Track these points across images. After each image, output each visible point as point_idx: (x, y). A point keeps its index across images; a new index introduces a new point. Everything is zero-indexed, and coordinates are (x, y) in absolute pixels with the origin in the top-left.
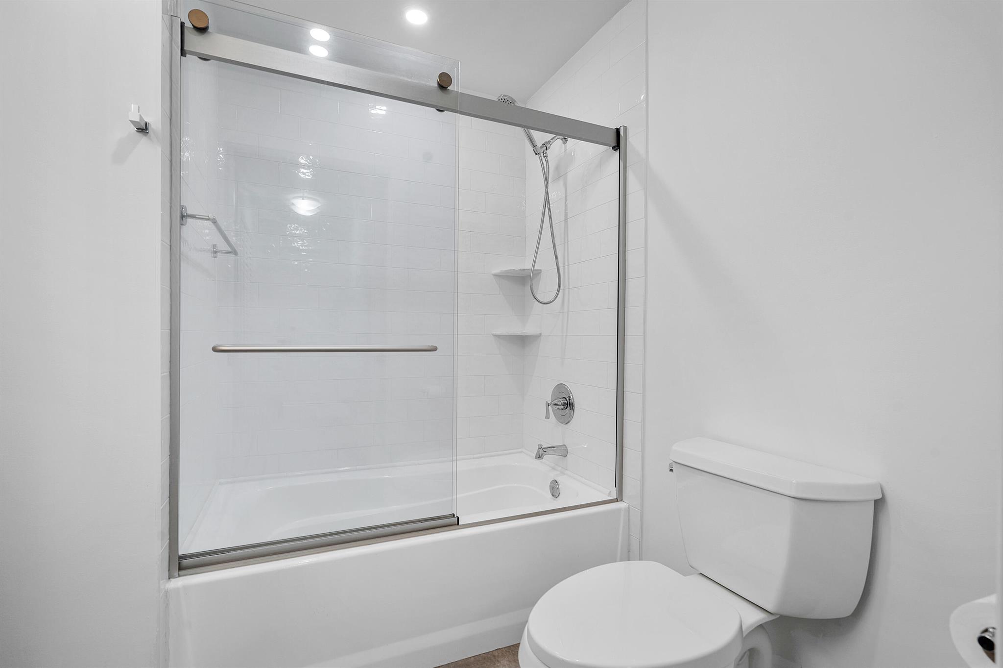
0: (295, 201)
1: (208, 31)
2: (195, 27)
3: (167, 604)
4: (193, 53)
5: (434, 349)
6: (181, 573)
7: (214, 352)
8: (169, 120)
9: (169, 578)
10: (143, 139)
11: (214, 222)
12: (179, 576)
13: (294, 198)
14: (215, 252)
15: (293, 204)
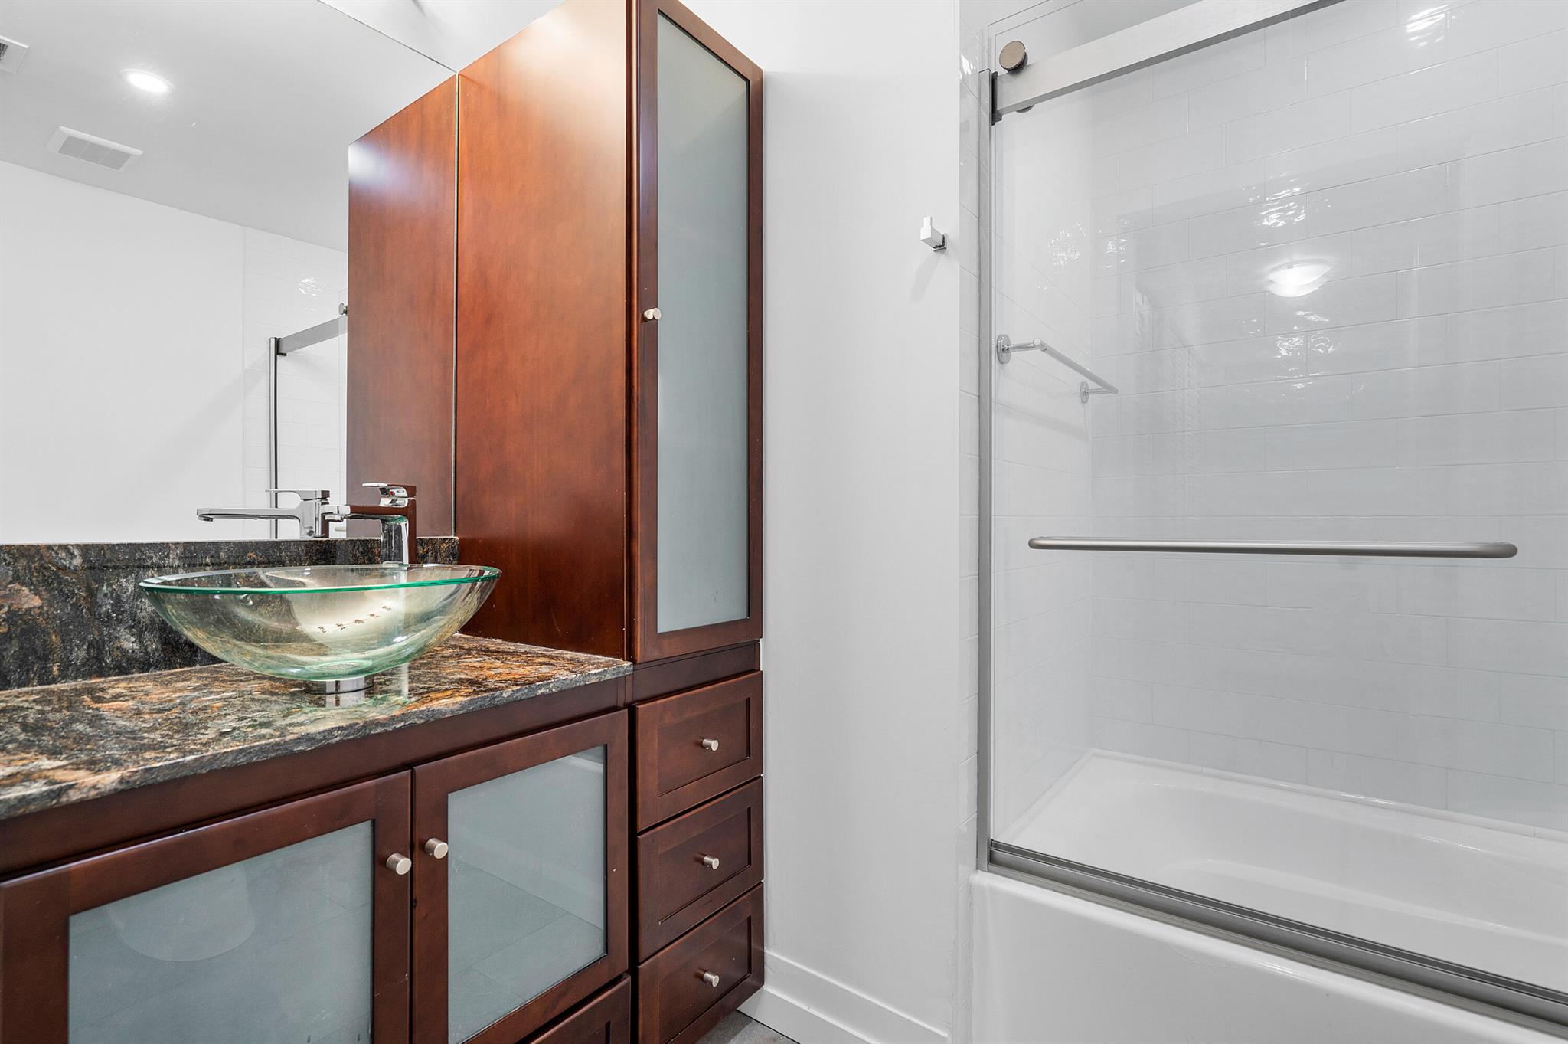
0: (1272, 277)
1: (1028, 64)
2: (1009, 70)
3: (971, 904)
4: (1010, 109)
5: (1509, 552)
6: (991, 867)
7: (1029, 547)
8: (976, 219)
9: (977, 869)
10: (941, 257)
11: (1044, 348)
12: (989, 871)
13: (1274, 270)
14: (1085, 394)
15: (1271, 282)
